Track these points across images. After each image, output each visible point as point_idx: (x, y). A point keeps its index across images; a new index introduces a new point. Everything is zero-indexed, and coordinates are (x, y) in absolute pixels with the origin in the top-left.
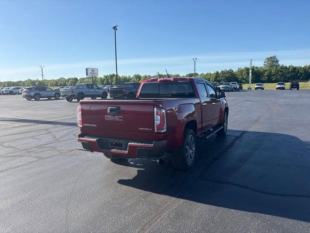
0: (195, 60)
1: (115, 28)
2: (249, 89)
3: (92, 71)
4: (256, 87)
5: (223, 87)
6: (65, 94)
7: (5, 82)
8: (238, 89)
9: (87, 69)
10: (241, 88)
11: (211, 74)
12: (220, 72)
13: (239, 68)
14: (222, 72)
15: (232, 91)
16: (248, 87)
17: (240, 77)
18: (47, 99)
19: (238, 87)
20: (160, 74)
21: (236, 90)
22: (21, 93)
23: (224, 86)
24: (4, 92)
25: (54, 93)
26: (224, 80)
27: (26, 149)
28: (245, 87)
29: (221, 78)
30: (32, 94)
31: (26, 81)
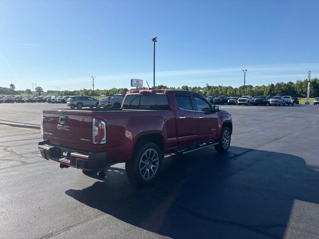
0: (245, 72)
1: (154, 40)
2: (307, 103)
3: (137, 82)
4: (314, 101)
5: (272, 101)
6: (103, 104)
7: (63, 91)
8: (292, 104)
9: (132, 80)
10: (296, 102)
11: (265, 87)
12: (275, 85)
13: (298, 81)
14: (278, 85)
15: (284, 105)
16: (305, 101)
17: (299, 91)
18: (89, 108)
19: (292, 101)
20: (209, 85)
21: (289, 104)
22: (66, 103)
23: (274, 100)
24: (57, 101)
25: (95, 102)
26: (280, 94)
27: (21, 154)
28: (302, 101)
29: (276, 92)
30: (75, 103)
31: (81, 90)
